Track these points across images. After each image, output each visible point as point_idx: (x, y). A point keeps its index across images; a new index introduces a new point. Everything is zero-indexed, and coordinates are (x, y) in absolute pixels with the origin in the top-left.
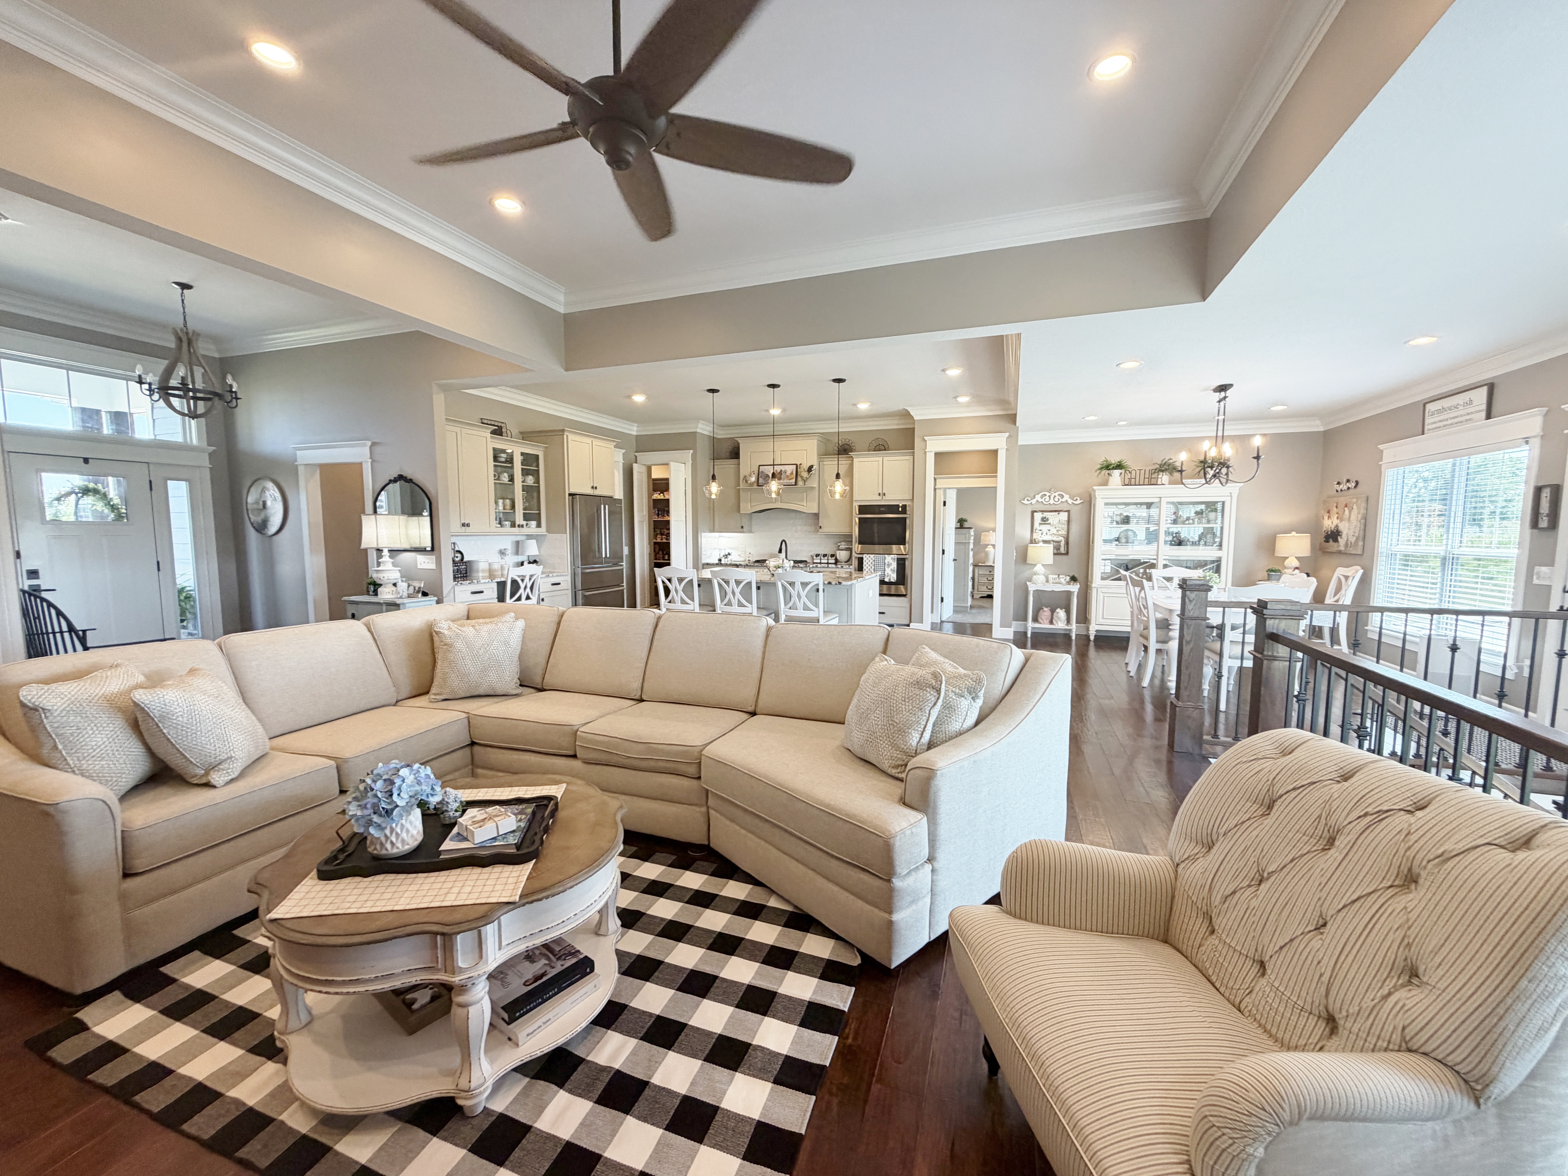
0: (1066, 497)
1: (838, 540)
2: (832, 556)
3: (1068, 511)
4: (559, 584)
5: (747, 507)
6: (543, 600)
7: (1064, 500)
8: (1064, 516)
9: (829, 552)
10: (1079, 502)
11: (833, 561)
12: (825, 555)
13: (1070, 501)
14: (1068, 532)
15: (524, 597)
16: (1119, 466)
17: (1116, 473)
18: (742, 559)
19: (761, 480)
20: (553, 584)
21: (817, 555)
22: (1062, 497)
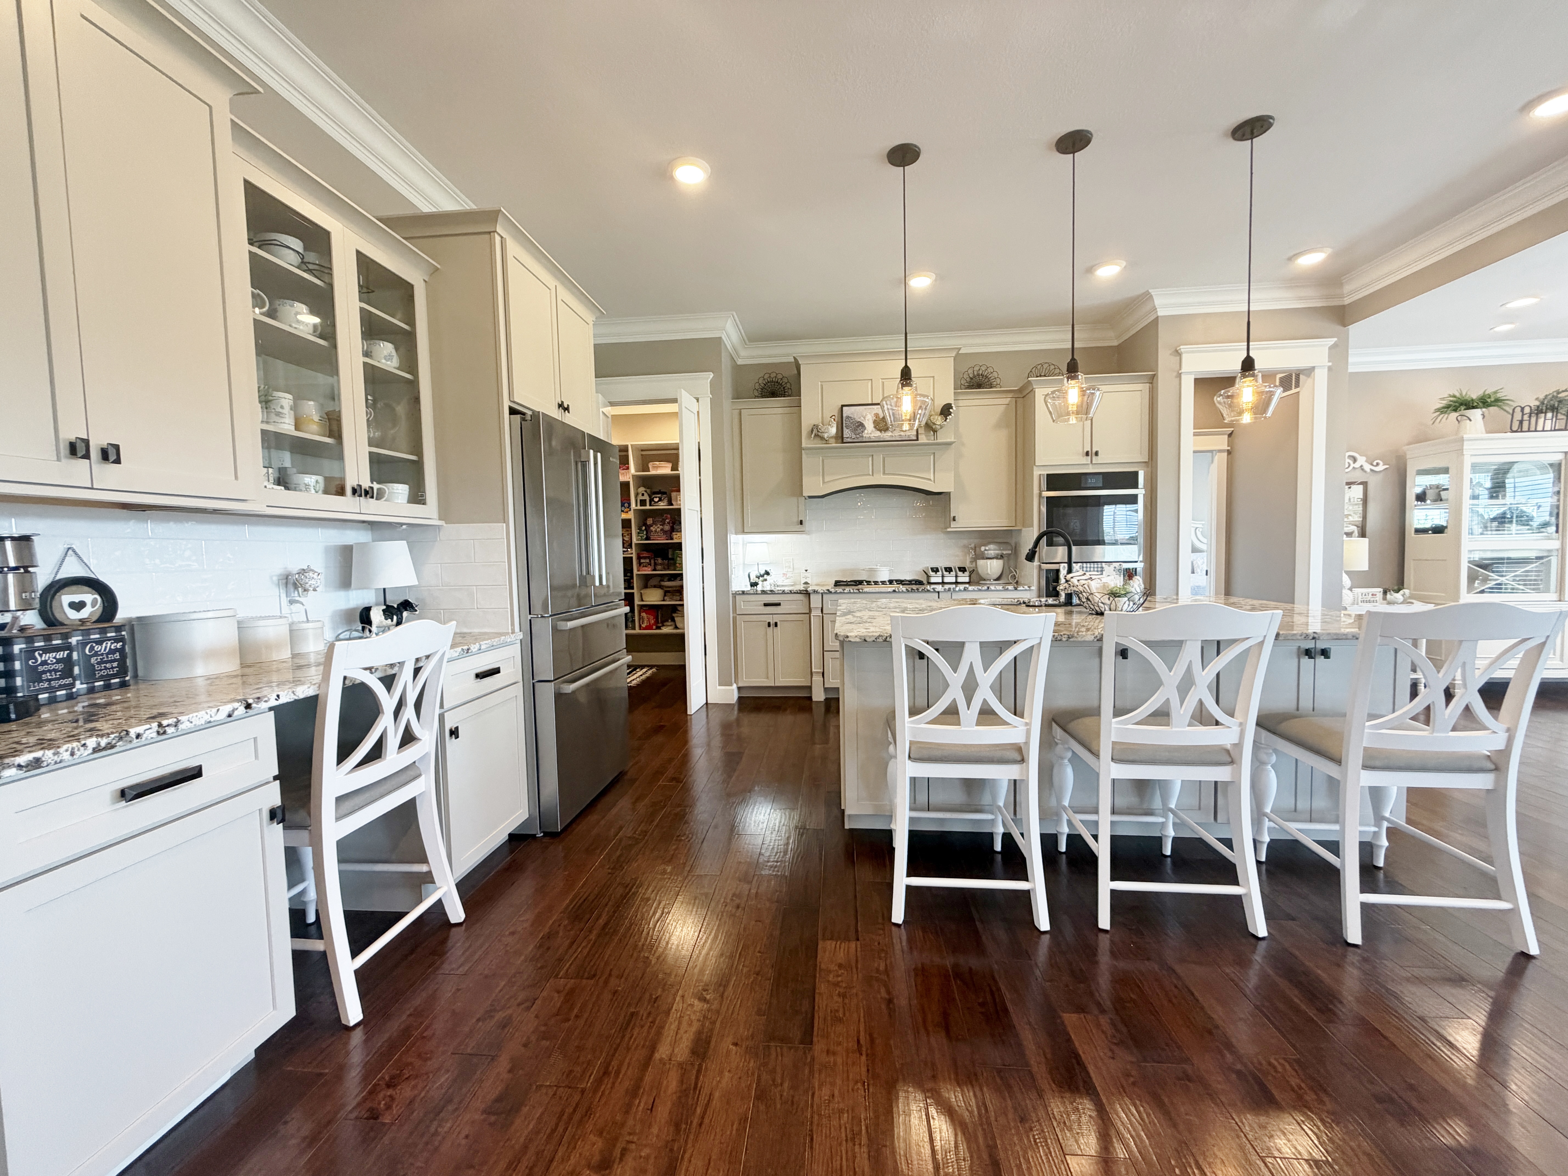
0: (1361, 461)
1: (977, 541)
2: (963, 570)
3: (1365, 484)
4: (497, 671)
5: (812, 485)
6: (454, 733)
7: (1357, 465)
8: (1358, 491)
9: (954, 564)
10: (1381, 467)
11: (967, 580)
12: (949, 570)
13: (1367, 467)
14: (1364, 517)
15: (393, 741)
16: (1484, 402)
17: (1476, 414)
18: (787, 582)
19: (847, 433)
20: (480, 676)
21: (935, 570)
22: (1355, 460)
